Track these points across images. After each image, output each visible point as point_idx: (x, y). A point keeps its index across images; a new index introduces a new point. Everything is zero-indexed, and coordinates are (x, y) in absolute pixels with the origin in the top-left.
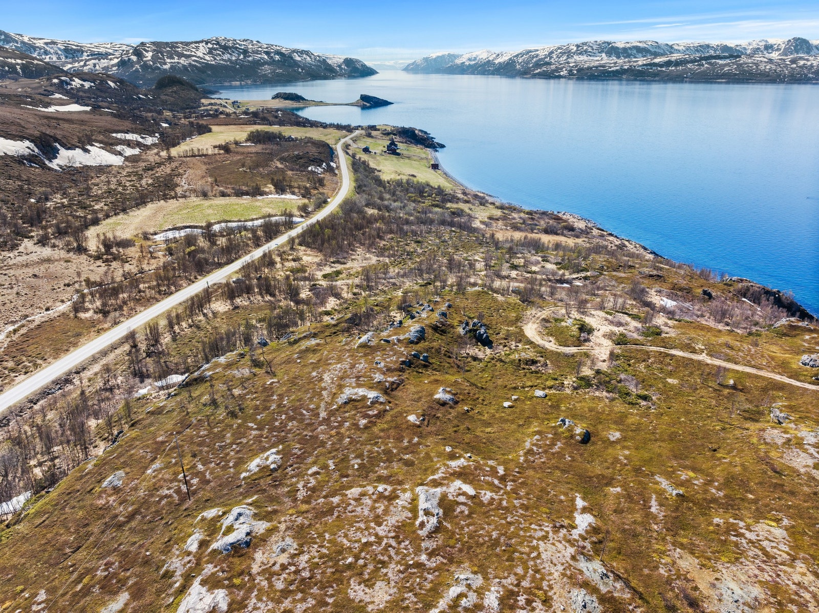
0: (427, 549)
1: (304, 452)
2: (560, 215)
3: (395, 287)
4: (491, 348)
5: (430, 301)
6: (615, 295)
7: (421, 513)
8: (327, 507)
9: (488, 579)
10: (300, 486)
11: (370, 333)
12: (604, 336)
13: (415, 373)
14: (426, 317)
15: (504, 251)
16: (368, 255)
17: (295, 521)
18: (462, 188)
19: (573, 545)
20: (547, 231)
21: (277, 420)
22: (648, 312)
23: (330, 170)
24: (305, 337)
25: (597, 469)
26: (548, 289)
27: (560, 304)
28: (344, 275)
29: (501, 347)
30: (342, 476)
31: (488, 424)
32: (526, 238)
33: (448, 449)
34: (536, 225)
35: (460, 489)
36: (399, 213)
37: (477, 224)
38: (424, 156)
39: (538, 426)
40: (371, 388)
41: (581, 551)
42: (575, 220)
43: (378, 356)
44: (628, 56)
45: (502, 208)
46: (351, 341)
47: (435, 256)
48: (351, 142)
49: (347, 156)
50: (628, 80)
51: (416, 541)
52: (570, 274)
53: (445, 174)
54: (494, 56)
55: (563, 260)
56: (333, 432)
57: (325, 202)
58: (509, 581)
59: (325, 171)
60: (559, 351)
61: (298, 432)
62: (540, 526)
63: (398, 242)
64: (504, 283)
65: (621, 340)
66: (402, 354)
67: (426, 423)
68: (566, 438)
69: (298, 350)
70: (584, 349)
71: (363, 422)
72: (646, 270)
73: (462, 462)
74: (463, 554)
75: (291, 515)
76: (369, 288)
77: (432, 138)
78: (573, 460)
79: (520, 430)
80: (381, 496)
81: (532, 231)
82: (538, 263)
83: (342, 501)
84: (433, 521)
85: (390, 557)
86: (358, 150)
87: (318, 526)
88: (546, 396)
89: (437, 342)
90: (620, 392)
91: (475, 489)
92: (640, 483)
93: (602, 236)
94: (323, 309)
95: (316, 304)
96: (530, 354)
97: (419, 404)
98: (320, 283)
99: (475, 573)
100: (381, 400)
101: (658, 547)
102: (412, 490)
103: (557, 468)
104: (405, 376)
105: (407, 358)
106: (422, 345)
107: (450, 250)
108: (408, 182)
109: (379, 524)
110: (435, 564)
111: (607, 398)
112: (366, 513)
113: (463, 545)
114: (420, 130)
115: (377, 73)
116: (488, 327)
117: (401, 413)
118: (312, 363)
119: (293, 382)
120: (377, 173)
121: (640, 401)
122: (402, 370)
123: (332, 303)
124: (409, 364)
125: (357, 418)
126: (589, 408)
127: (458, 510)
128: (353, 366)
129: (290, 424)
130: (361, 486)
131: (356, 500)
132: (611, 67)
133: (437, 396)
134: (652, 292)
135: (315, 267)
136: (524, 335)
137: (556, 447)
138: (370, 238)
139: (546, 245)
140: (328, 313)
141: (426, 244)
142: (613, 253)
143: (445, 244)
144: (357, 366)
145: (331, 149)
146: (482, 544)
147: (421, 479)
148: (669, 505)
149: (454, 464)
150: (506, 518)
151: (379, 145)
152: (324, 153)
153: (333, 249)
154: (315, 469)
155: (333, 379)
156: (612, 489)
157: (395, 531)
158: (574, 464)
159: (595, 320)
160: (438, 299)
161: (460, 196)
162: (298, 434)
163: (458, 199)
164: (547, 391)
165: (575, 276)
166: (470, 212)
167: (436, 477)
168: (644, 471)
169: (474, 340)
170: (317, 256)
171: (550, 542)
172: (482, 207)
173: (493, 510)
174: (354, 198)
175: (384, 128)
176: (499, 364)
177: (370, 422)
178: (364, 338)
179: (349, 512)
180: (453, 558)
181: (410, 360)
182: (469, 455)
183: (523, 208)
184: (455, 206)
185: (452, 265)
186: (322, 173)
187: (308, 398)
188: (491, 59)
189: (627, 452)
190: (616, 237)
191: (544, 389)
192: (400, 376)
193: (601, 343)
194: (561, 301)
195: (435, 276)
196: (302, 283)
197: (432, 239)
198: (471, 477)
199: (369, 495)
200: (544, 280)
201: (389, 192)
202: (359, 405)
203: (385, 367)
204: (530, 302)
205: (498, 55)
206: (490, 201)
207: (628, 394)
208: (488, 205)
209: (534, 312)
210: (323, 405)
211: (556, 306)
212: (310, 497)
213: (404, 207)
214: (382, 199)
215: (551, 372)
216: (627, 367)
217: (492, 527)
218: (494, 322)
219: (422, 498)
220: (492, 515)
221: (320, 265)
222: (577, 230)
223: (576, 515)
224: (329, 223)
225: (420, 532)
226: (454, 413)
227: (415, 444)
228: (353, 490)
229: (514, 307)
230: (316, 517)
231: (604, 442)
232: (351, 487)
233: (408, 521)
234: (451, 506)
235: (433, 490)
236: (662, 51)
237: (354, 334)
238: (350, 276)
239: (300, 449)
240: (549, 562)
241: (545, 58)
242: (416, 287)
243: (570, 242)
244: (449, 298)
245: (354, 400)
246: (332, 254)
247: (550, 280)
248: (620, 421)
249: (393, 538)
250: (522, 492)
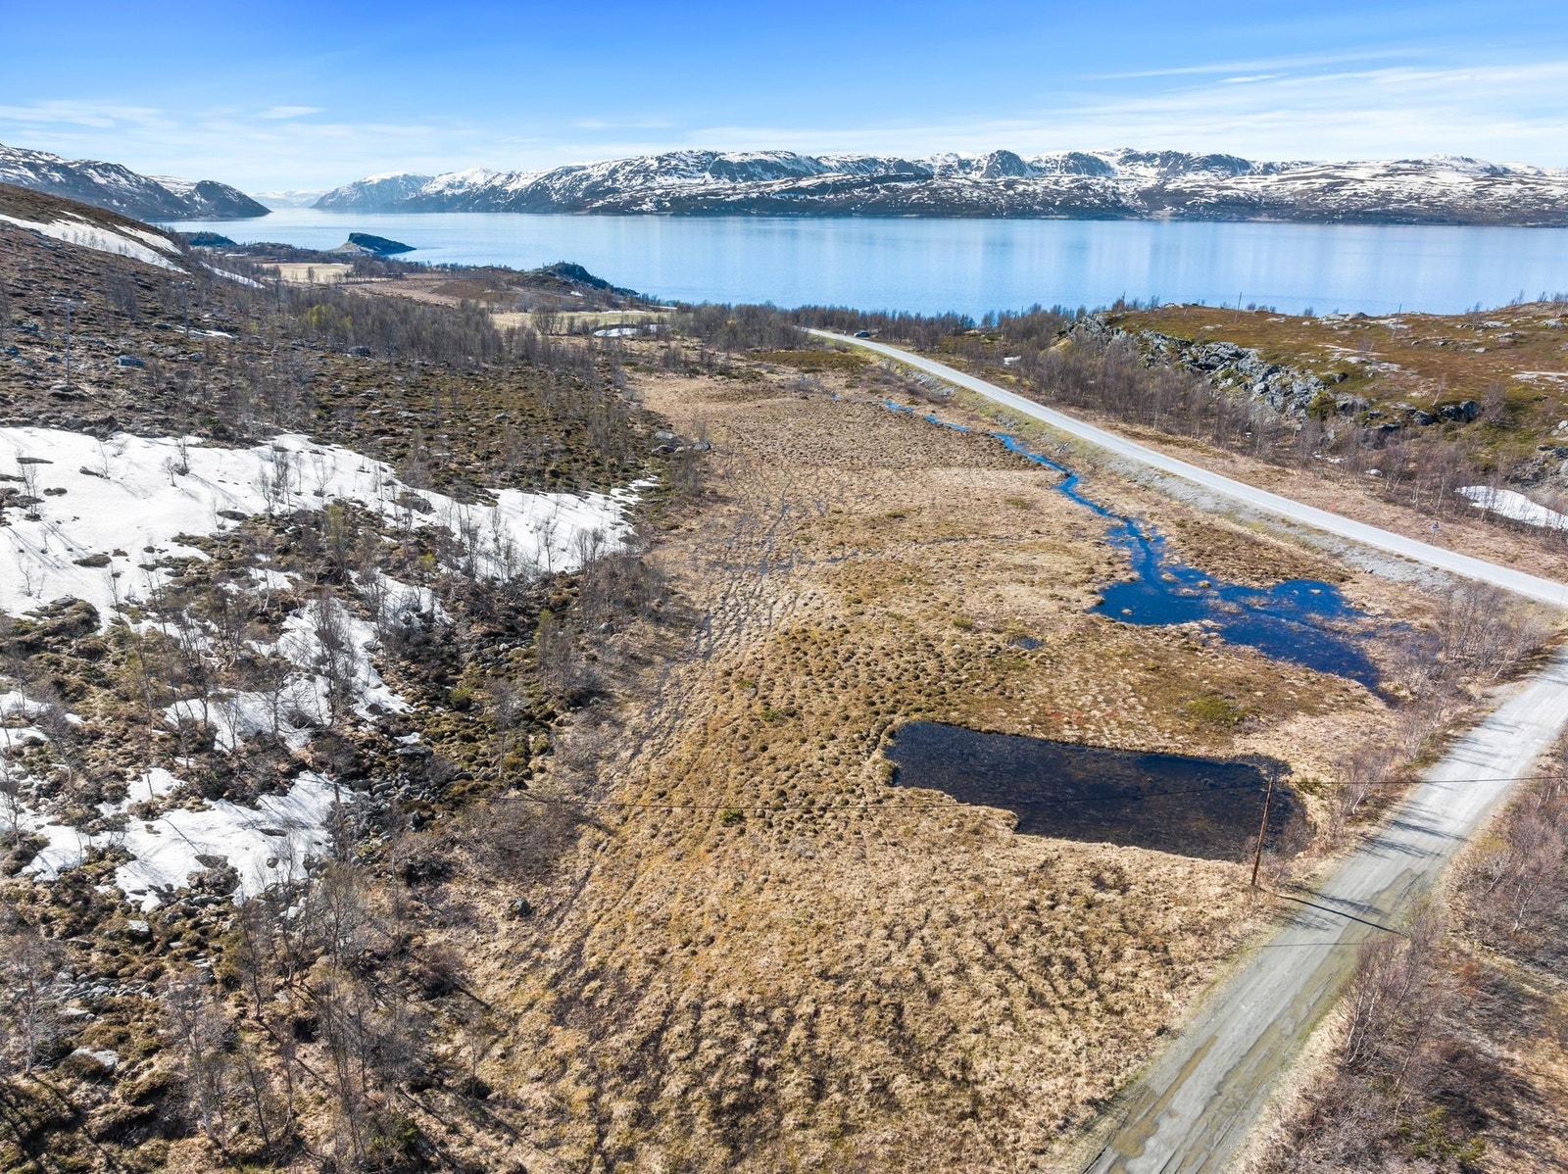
44: (752, 176)
115: (271, 211)
132: (726, 196)
205: (511, 176)
236: (803, 169)
241: (604, 181)
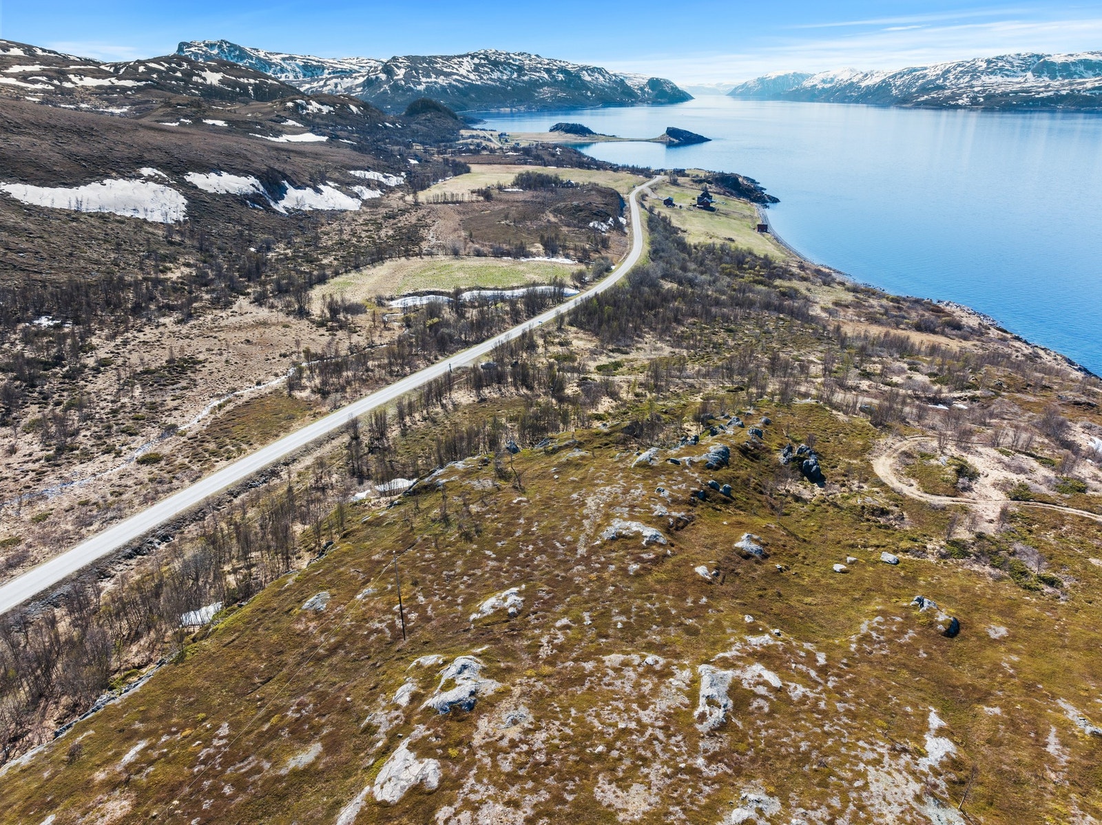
0: (706, 751)
1: (553, 598)
2: (941, 305)
3: (693, 390)
4: (822, 486)
5: (740, 413)
6: (1017, 427)
7: (702, 700)
8: (577, 673)
9: (789, 807)
10: (544, 640)
11: (653, 450)
12: (995, 485)
13: (710, 509)
14: (733, 434)
15: (853, 351)
16: (659, 345)
17: (534, 686)
18: (798, 259)
19: (918, 780)
20: (919, 328)
21: (521, 551)
22: (1067, 457)
23: (618, 227)
24: (567, 446)
25: (966, 676)
26: (915, 411)
27: (930, 433)
28: (624, 369)
29: (837, 486)
30: (600, 636)
31: (810, 593)
32: (887, 335)
33: (748, 619)
34: (905, 318)
35: (760, 676)
36: (707, 290)
37: (816, 311)
38: (748, 213)
39: (882, 604)
40: (648, 523)
41: (931, 790)
42: (963, 314)
43: (661, 481)
44: (1070, 75)
45: (855, 290)
46: (627, 457)
47: (752, 352)
48: (648, 191)
49: (643, 210)
50: (1065, 111)
51: (692, 737)
52: (950, 392)
53: (776, 239)
54: (860, 76)
55: (941, 370)
56: (593, 576)
57: (608, 270)
58: (819, 814)
59: (612, 228)
60: (923, 500)
61: (547, 569)
62: (872, 744)
63: (702, 329)
64: (850, 397)
65: (1020, 494)
66: (694, 482)
67: (720, 579)
68: (922, 625)
69: (556, 462)
70: (961, 500)
71: (634, 567)
72: (1070, 395)
73: (766, 639)
74: (756, 766)
75: (529, 677)
76: (657, 388)
77: (762, 189)
78: (930, 658)
79: (855, 605)
80: (650, 670)
81: (897, 326)
82: (902, 371)
83: (597, 669)
84: (719, 714)
85: (654, 753)
86: (657, 202)
87: (562, 696)
88: (898, 562)
89: (746, 470)
90: (1011, 569)
91: (782, 679)
92: (1032, 705)
93: (1004, 340)
94: (594, 411)
95: (584, 404)
96: (880, 501)
97: (713, 552)
98: (593, 376)
99: (771, 795)
100: (661, 540)
101: (1054, 806)
102: (693, 668)
103: (905, 666)
104: (696, 512)
105: (701, 488)
106: (724, 472)
107: (774, 345)
108: (722, 248)
109: (644, 708)
110: (715, 774)
111: (991, 575)
112: (628, 689)
113: (757, 754)
114: (745, 178)
115: (692, 98)
116: (820, 456)
117: (686, 562)
118: (573, 481)
119: (547, 503)
120: (680, 234)
121: (1043, 586)
122: (692, 504)
123: (605, 404)
124: (702, 496)
125: (626, 561)
126: (961, 586)
127: (755, 704)
128: (626, 491)
129: (538, 558)
130: (624, 652)
131: (615, 670)
132: (1039, 93)
133: (739, 545)
134: (1077, 428)
135: (587, 355)
136: (872, 473)
137: (906, 636)
138: (664, 322)
139: (917, 348)
140: (599, 418)
141: (740, 335)
142: (1019, 366)
143: (768, 336)
144: (632, 491)
145: (622, 200)
146: (785, 757)
147: (706, 654)
148: (1078, 747)
149: (755, 641)
150: (823, 726)
151: (687, 196)
152: (611, 205)
153: (613, 333)
154: (564, 621)
155: (598, 505)
156: (986, 709)
157: (664, 719)
158: (931, 664)
159: (983, 460)
160: (752, 411)
161: (795, 270)
162: (548, 573)
163: (792, 275)
164: (900, 555)
165: (956, 395)
166: (808, 294)
167: (728, 655)
168: (1041, 690)
169: (799, 473)
170: (591, 341)
171: (885, 769)
172: (826, 288)
173: (805, 711)
174: (647, 266)
175: (696, 173)
176: (831, 510)
177: (643, 568)
178: (645, 455)
179: (605, 684)
180: (742, 769)
181: (705, 491)
182: (777, 631)
183: (886, 292)
184: (786, 284)
185: (776, 366)
186: (607, 231)
187: (564, 527)
188: (855, 80)
189: (1015, 658)
190: (1025, 342)
191: (895, 552)
192: (689, 511)
193: (989, 494)
194: (933, 428)
195: (750, 380)
196: (569, 375)
197: (750, 328)
198: (778, 663)
199: (633, 666)
200: (910, 396)
201: (695, 260)
202: (631, 543)
203: (670, 496)
204: (885, 426)
205: (867, 75)
206: (838, 280)
207: (1024, 573)
208: (835, 285)
209: (890, 441)
210: (582, 538)
211: (924, 435)
212: (555, 657)
213: (714, 282)
214: (684, 269)
215: (908, 528)
216: (1026, 534)
217: (801, 735)
218: (830, 451)
219: (706, 680)
220: (803, 719)
221: (594, 353)
222: (966, 329)
223: (927, 737)
224: (611, 298)
225: (698, 726)
226: (760, 570)
227: (702, 606)
228: (613, 656)
229: (862, 431)
230: (561, 685)
231: (980, 638)
232: (611, 652)
233: (684, 709)
234: (745, 697)
235: (721, 672)
237: (632, 448)
238: (632, 370)
239: (548, 593)
240: (881, 798)
241: (936, 79)
242: (722, 393)
243: (954, 345)
244: (768, 411)
245: (624, 537)
246: (611, 339)
247: (918, 398)
248: (1008, 611)
249: (661, 728)
250: (850, 694)
